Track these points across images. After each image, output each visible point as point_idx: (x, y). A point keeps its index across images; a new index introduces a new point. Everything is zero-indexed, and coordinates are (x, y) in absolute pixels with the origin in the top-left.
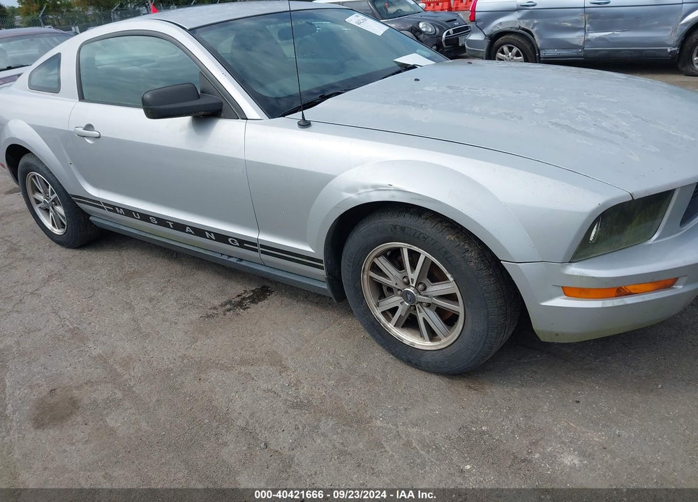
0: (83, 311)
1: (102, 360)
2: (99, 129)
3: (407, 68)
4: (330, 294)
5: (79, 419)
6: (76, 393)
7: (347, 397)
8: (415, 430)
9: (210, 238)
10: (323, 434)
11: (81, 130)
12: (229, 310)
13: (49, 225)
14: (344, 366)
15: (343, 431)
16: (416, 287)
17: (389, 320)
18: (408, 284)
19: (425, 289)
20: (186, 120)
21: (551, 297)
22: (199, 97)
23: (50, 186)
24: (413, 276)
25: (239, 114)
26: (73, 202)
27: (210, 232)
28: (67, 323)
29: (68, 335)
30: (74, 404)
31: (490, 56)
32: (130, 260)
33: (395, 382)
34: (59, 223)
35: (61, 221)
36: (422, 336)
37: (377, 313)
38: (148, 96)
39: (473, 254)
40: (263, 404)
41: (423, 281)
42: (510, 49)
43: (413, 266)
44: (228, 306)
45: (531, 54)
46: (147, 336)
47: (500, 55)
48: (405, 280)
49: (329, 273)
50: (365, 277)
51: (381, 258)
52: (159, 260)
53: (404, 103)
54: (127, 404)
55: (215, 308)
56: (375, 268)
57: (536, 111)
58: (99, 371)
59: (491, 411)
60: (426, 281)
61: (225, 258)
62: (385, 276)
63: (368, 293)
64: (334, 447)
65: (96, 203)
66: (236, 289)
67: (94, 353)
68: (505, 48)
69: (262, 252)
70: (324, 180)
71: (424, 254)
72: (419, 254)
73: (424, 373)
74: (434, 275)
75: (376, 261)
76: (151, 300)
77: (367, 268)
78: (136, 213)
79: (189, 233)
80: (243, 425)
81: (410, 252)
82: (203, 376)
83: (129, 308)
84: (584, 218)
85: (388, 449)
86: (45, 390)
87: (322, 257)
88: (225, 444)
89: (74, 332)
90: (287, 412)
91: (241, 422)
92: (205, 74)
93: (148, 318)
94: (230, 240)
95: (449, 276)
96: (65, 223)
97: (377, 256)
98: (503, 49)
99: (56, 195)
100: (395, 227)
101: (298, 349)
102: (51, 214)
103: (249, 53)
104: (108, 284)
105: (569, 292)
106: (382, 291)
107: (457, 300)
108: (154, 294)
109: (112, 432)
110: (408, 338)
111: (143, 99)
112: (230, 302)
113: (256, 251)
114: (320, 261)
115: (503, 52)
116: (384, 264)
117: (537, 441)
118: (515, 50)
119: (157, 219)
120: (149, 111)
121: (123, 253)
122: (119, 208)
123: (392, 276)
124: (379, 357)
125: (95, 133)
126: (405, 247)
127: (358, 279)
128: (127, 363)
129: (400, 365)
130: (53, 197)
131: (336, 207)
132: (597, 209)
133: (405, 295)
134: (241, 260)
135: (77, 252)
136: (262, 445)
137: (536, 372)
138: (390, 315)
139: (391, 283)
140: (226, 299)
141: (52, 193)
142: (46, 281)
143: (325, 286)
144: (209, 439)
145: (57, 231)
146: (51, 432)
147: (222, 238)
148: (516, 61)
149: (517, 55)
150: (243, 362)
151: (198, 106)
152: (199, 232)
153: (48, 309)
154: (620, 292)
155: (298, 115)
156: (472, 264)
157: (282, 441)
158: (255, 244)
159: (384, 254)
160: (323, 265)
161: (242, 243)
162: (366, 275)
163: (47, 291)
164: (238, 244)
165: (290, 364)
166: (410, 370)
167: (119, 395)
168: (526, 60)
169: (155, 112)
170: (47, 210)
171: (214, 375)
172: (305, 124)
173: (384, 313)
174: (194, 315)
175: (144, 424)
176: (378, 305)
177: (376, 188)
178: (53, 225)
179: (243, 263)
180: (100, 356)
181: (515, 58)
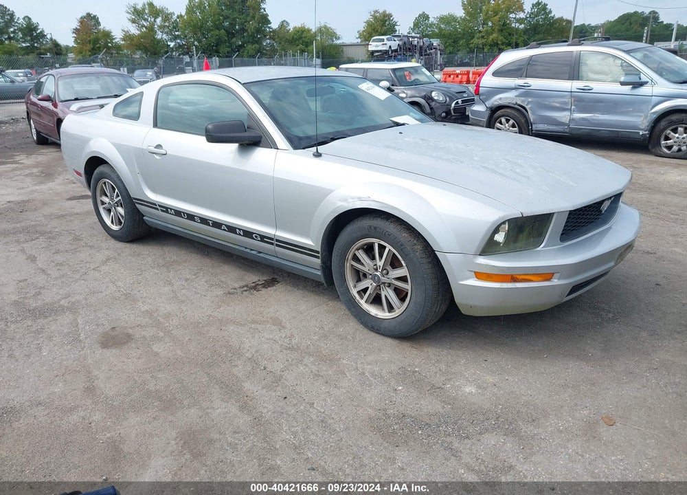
0: (133, 283)
1: (149, 313)
2: (167, 148)
3: (398, 124)
4: (323, 280)
5: (133, 345)
6: (130, 331)
7: (325, 347)
8: (369, 367)
9: (240, 234)
10: (305, 365)
11: (153, 149)
12: (246, 291)
13: (108, 222)
14: (326, 329)
15: (319, 364)
16: (381, 272)
17: (362, 298)
18: (376, 270)
19: (388, 274)
20: (235, 146)
21: (466, 279)
22: (246, 131)
23: (116, 190)
24: (380, 263)
25: (272, 145)
26: (134, 204)
27: (240, 230)
28: (122, 289)
29: (123, 297)
30: (129, 337)
31: (490, 124)
32: (170, 253)
33: (360, 341)
34: (117, 221)
35: (119, 219)
36: (383, 309)
37: (354, 292)
38: (210, 127)
39: (419, 247)
40: (265, 345)
41: (387, 268)
42: (508, 121)
43: (381, 256)
44: (245, 288)
45: (525, 127)
46: (183, 302)
47: (498, 125)
48: (375, 267)
49: (323, 262)
50: (348, 264)
51: (360, 251)
52: (194, 255)
53: (388, 147)
54: (167, 340)
55: (235, 289)
56: (356, 258)
57: (475, 158)
58: (147, 319)
59: (424, 361)
60: (389, 268)
61: (248, 250)
62: (362, 264)
63: (349, 277)
64: (312, 371)
65: (153, 205)
66: (252, 278)
67: (143, 309)
68: (503, 120)
69: (277, 245)
70: (326, 193)
71: (388, 247)
72: (385, 247)
73: (382, 336)
74: (394, 263)
75: (357, 253)
76: (186, 280)
77: (350, 257)
78: (184, 213)
79: (224, 230)
80: (250, 356)
81: (380, 245)
82: (223, 328)
83: (170, 284)
84: (488, 225)
85: (348, 375)
86: (108, 327)
87: (319, 249)
88: (236, 366)
89: (127, 296)
90: (282, 351)
91: (248, 355)
92: (251, 116)
93: (183, 291)
94: (254, 235)
95: (403, 262)
96: (123, 222)
97: (358, 249)
98: (501, 121)
99: (120, 198)
100: (370, 227)
101: (294, 317)
102: (112, 213)
103: (280, 102)
104: (154, 268)
105: (479, 275)
106: (359, 276)
107: (407, 282)
108: (188, 277)
109: (156, 354)
110: (373, 311)
111: (206, 129)
112: (247, 286)
113: (272, 244)
114: (318, 252)
115: (501, 123)
116: (362, 255)
117: (451, 378)
118: (511, 122)
119: (201, 218)
120: (210, 137)
121: (165, 248)
122: (171, 209)
123: (367, 264)
124: (352, 326)
125: (163, 152)
126: (376, 242)
127: (342, 267)
128: (168, 316)
129: (366, 331)
130: (116, 200)
131: (332, 212)
132: (498, 220)
133: (374, 278)
134: (260, 252)
135: (128, 245)
136: (262, 368)
137: (461, 342)
138: (363, 294)
139: (365, 269)
140: (244, 284)
141: (118, 196)
142: (105, 263)
143: (319, 273)
144: (225, 363)
145: (115, 228)
146: (113, 351)
147: (248, 234)
148: (511, 131)
149: (513, 126)
150: (254, 322)
151: (245, 137)
152: (232, 229)
153: (107, 280)
154: (514, 279)
155: (314, 149)
156: (418, 254)
157: (277, 367)
158: (272, 239)
159: (362, 248)
160: (319, 255)
161: (263, 238)
162: (349, 263)
163: (105, 268)
164: (259, 239)
165: (288, 325)
166: (373, 334)
167: (161, 334)
168: (521, 132)
169: (213, 137)
170: (109, 211)
171: (231, 328)
172: (318, 155)
173: (359, 292)
174: (220, 292)
175: (179, 352)
176: (355, 287)
177: (360, 199)
178: (112, 222)
179: (261, 255)
180: (147, 311)
181: (511, 129)
